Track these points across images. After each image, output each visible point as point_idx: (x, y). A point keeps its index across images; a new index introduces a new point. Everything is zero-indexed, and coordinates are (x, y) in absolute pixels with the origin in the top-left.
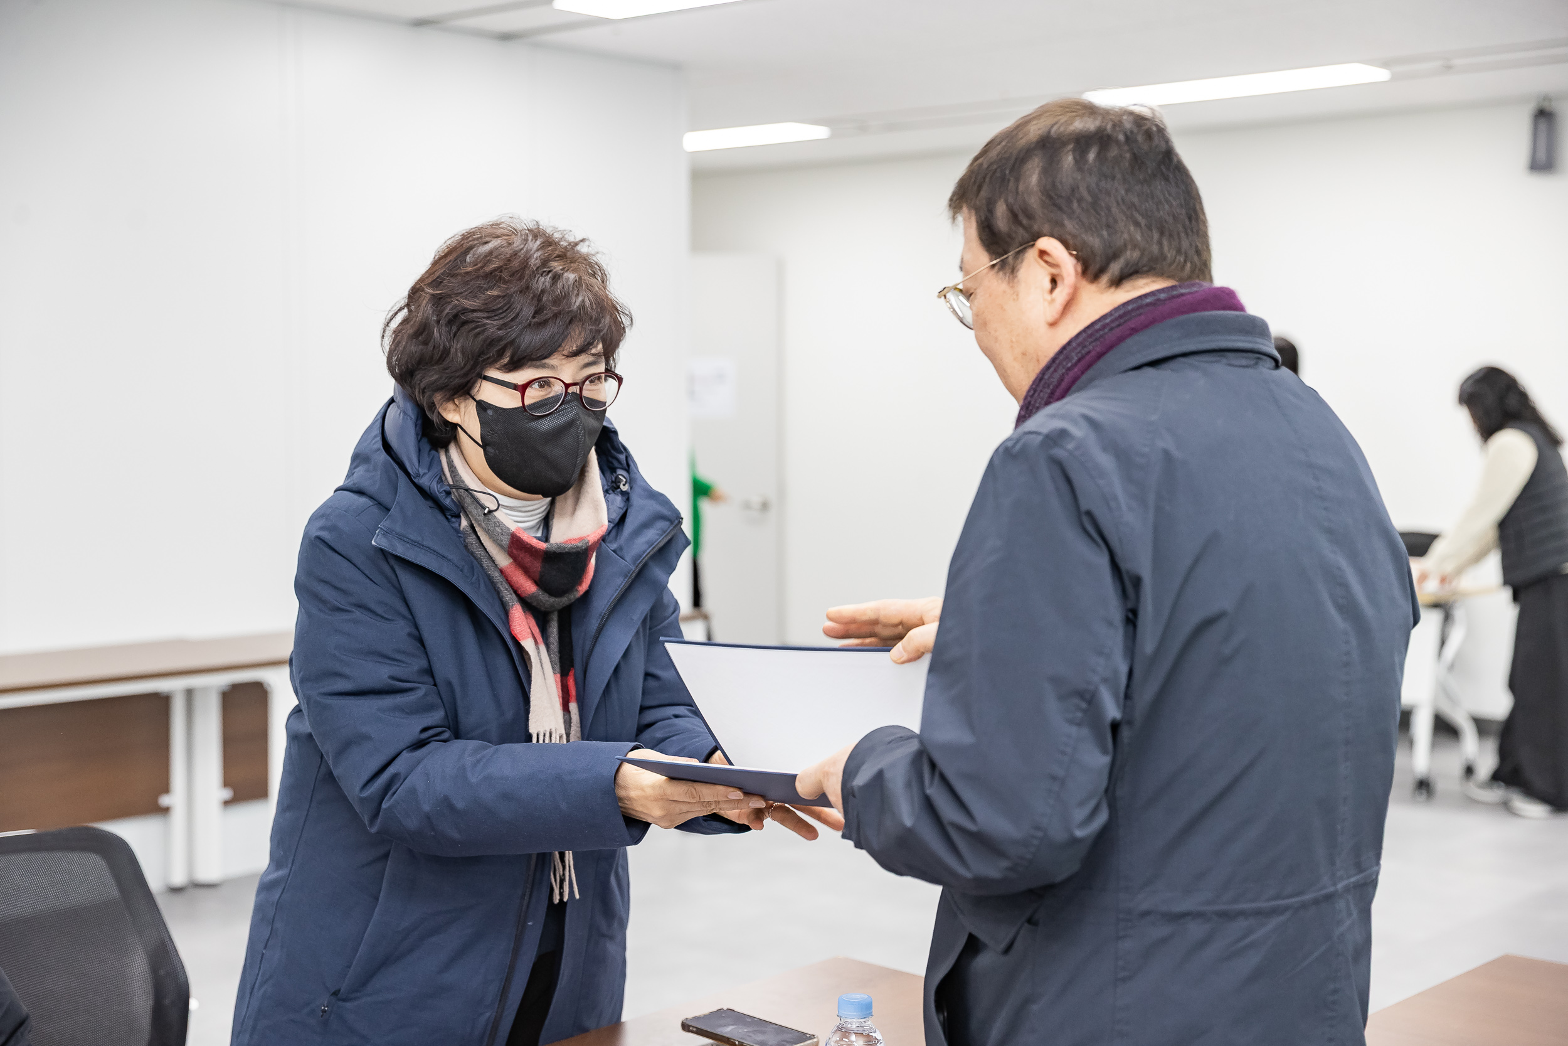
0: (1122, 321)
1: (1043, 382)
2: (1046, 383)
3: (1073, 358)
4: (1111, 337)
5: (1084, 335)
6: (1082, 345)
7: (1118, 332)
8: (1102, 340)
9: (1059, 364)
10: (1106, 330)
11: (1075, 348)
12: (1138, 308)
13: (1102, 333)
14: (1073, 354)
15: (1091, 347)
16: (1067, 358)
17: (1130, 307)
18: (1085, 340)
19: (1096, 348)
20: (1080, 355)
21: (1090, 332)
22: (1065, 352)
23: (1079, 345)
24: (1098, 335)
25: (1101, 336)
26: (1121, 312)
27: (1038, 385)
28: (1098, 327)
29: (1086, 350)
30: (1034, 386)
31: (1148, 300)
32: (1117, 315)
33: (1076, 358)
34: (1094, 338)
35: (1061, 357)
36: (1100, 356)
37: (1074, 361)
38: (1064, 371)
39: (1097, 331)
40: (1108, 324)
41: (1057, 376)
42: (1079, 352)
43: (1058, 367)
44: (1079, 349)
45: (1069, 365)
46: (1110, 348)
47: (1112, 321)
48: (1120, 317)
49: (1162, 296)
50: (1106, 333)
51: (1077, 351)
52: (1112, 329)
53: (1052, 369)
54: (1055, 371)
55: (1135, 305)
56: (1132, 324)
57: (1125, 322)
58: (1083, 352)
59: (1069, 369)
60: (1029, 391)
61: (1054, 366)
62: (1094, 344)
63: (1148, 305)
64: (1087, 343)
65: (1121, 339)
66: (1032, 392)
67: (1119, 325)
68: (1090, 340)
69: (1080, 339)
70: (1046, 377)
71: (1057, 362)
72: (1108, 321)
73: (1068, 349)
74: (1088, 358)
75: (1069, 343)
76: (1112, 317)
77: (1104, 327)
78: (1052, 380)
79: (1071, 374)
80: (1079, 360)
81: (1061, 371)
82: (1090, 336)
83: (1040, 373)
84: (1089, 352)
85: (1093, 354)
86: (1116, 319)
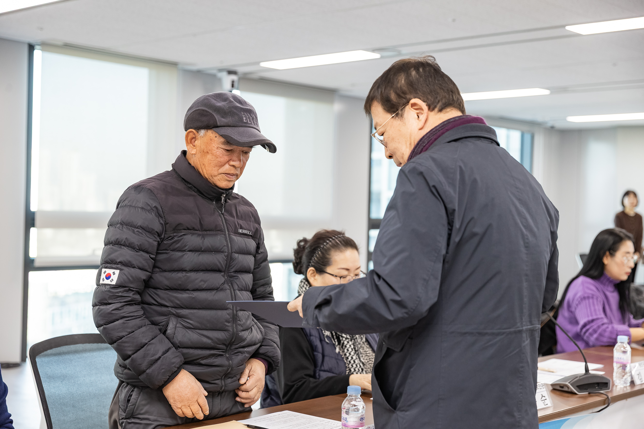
0: (443, 128)
1: (414, 152)
2: (415, 153)
3: (425, 142)
4: (439, 133)
5: (429, 134)
6: (429, 137)
7: (441, 131)
8: (436, 135)
9: (420, 145)
10: (437, 131)
11: (426, 139)
12: (448, 123)
13: (436, 132)
14: (426, 141)
15: (432, 138)
16: (423, 142)
17: (445, 123)
18: (430, 135)
19: (433, 138)
20: (428, 141)
21: (431, 132)
22: (422, 140)
23: (427, 137)
24: (434, 133)
25: (436, 133)
26: (442, 125)
27: (413, 154)
28: (434, 130)
29: (430, 139)
30: (411, 155)
31: (452, 120)
32: (441, 126)
33: (427, 142)
34: (433, 134)
35: (421, 143)
36: (436, 139)
37: (426, 143)
38: (422, 147)
39: (434, 132)
40: (438, 129)
41: (420, 149)
42: (428, 140)
43: (420, 146)
44: (428, 139)
45: (424, 145)
46: (439, 136)
47: (439, 128)
48: (442, 126)
49: (457, 119)
50: (437, 132)
51: (427, 139)
52: (439, 131)
53: (418, 147)
54: (419, 148)
55: (447, 122)
56: (446, 128)
57: (444, 128)
58: (429, 140)
59: (424, 146)
60: (409, 157)
61: (418, 146)
62: (433, 136)
63: (452, 122)
64: (430, 136)
65: (443, 133)
66: (410, 157)
67: (442, 129)
68: (432, 135)
69: (428, 135)
70: (416, 150)
71: (419, 144)
72: (438, 128)
73: (423, 139)
74: (431, 141)
75: (423, 137)
76: (439, 127)
77: (436, 130)
78: (418, 151)
79: (425, 148)
80: (428, 142)
81: (421, 147)
82: (432, 133)
83: (413, 149)
84: (431, 140)
85: (433, 139)
86: (441, 127)
